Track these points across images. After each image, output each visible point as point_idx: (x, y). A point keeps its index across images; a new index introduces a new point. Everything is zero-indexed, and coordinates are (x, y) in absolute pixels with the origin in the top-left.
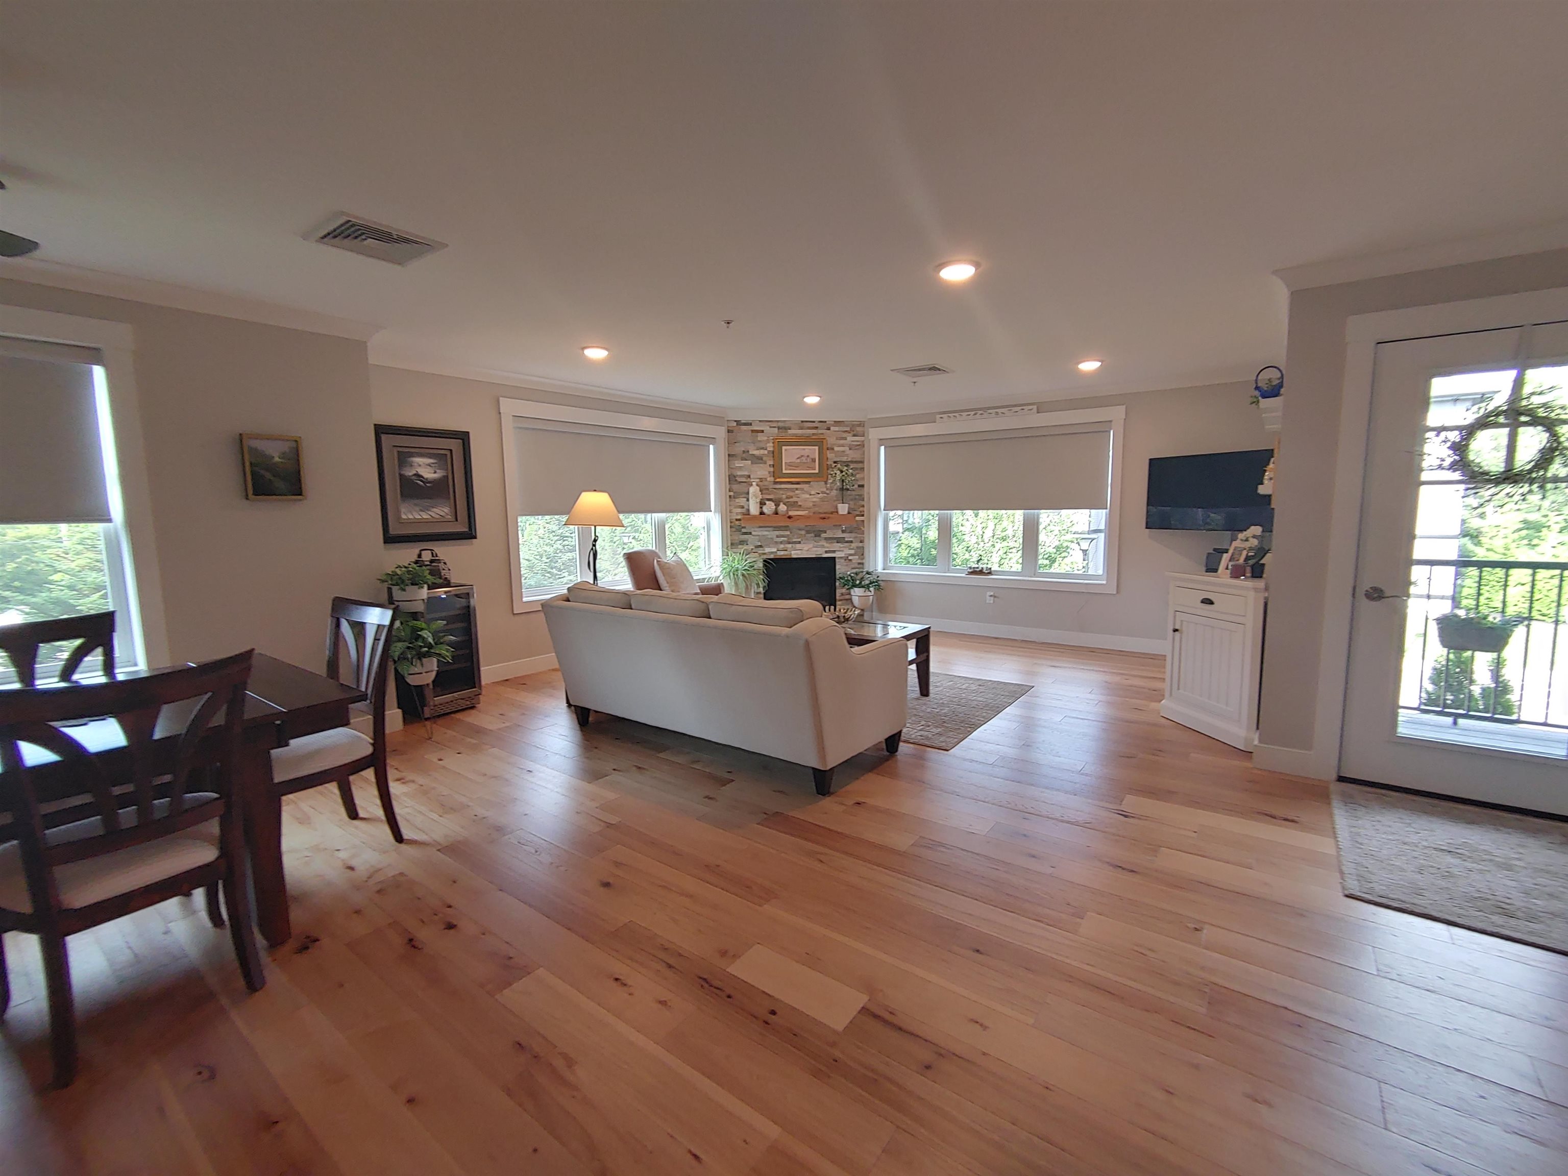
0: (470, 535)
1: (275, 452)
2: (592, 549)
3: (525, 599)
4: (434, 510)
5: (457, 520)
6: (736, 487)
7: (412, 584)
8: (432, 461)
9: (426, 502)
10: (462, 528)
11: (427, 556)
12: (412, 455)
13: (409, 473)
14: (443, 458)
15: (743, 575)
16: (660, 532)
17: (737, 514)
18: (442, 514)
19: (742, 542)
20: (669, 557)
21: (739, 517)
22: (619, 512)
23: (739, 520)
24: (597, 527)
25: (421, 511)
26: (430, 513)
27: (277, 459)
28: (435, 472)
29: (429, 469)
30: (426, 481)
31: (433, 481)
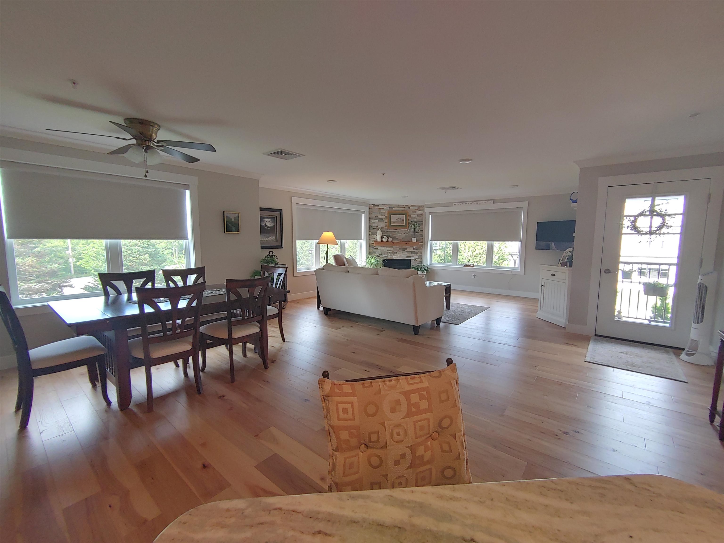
0: (281, 247)
1: (232, 217)
2: (326, 252)
3: (298, 271)
4: (270, 238)
5: (277, 241)
6: (372, 230)
8: (270, 220)
9: (267, 235)
10: (279, 244)
11: (271, 254)
12: (264, 218)
13: (263, 224)
14: (274, 219)
15: (375, 265)
16: (343, 248)
17: (372, 241)
18: (273, 239)
19: (374, 252)
20: (347, 256)
21: (373, 242)
22: (337, 239)
23: (373, 243)
24: (328, 245)
25: (266, 238)
26: (269, 239)
27: (233, 220)
28: (271, 224)
29: (270, 223)
30: (268, 227)
31: (271, 227)
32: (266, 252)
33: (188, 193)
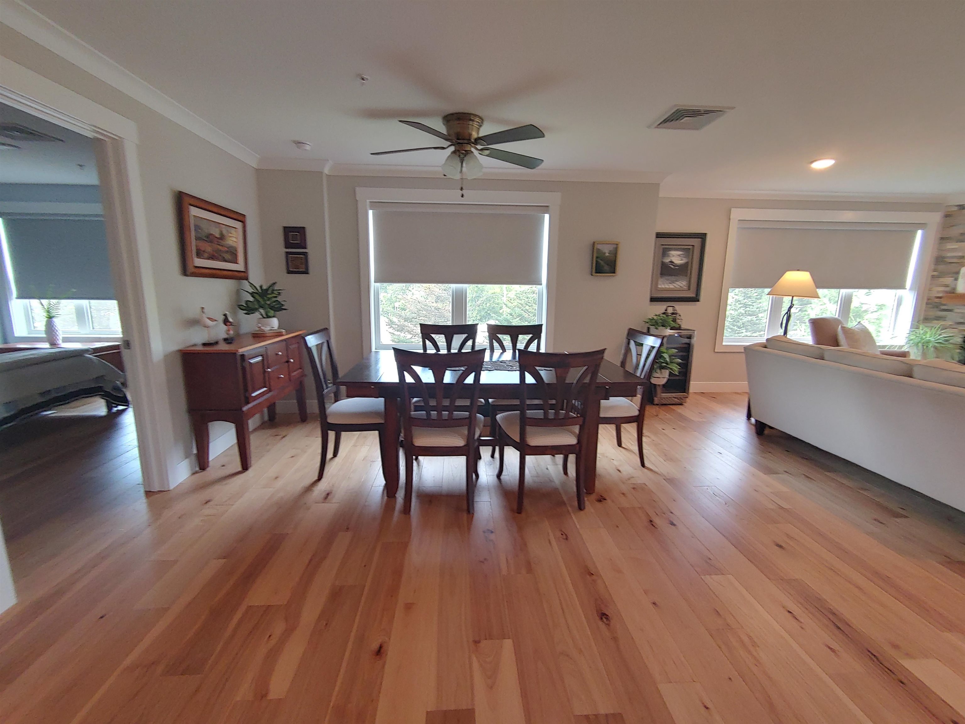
0: (696, 299)
1: (606, 250)
3: (724, 344)
4: (678, 283)
5: (689, 290)
6: (941, 267)
7: (663, 326)
8: (681, 253)
9: (673, 278)
10: (691, 294)
11: (670, 310)
12: (670, 249)
13: (667, 260)
14: (688, 251)
15: (935, 348)
16: (846, 304)
17: (938, 292)
18: (682, 285)
19: (938, 318)
20: (852, 324)
21: (940, 295)
23: (940, 298)
24: (795, 298)
25: (670, 283)
26: (674, 284)
27: (607, 254)
28: (682, 260)
29: (679, 258)
30: (675, 265)
31: (681, 266)
32: (660, 308)
33: (547, 217)
